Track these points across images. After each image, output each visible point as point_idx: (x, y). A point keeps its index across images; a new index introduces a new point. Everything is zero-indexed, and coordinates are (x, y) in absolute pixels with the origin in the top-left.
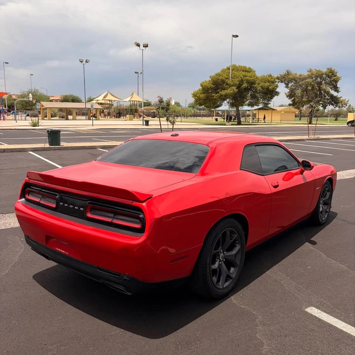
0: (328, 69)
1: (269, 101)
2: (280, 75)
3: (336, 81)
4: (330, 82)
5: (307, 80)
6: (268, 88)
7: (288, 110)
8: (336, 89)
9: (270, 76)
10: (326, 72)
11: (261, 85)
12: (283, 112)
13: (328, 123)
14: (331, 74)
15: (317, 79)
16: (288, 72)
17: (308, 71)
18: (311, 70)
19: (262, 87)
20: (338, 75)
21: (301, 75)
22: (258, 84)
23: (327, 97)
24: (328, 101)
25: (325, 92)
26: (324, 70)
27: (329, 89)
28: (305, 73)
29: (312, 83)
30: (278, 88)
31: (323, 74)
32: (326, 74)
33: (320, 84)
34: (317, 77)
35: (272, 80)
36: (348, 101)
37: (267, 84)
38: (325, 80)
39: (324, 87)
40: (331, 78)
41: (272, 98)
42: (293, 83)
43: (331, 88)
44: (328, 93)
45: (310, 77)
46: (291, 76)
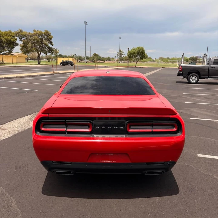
0: (45, 31)
1: (12, 49)
2: (15, 32)
3: (51, 39)
4: (47, 39)
5: (34, 37)
6: (11, 40)
7: (21, 55)
8: (52, 44)
9: (11, 32)
10: (44, 33)
11: (5, 38)
12: (18, 57)
13: (47, 64)
14: (47, 34)
15: (39, 36)
16: (20, 30)
17: (33, 31)
18: (35, 30)
19: (6, 39)
20: (52, 35)
21: (29, 33)
22: (3, 37)
23: (46, 48)
24: (48, 50)
25: (45, 45)
26: (43, 31)
27: (47, 43)
28: (32, 33)
29: (38, 39)
30: (17, 41)
31: (43, 34)
32: (45, 34)
33: (41, 39)
34: (39, 35)
35: (12, 35)
36: (58, 51)
37: (9, 38)
38: (44, 38)
39: (45, 42)
40: (48, 36)
41: (14, 47)
42: (24, 38)
43: (49, 43)
44: (47, 45)
45: (35, 35)
46: (23, 33)
